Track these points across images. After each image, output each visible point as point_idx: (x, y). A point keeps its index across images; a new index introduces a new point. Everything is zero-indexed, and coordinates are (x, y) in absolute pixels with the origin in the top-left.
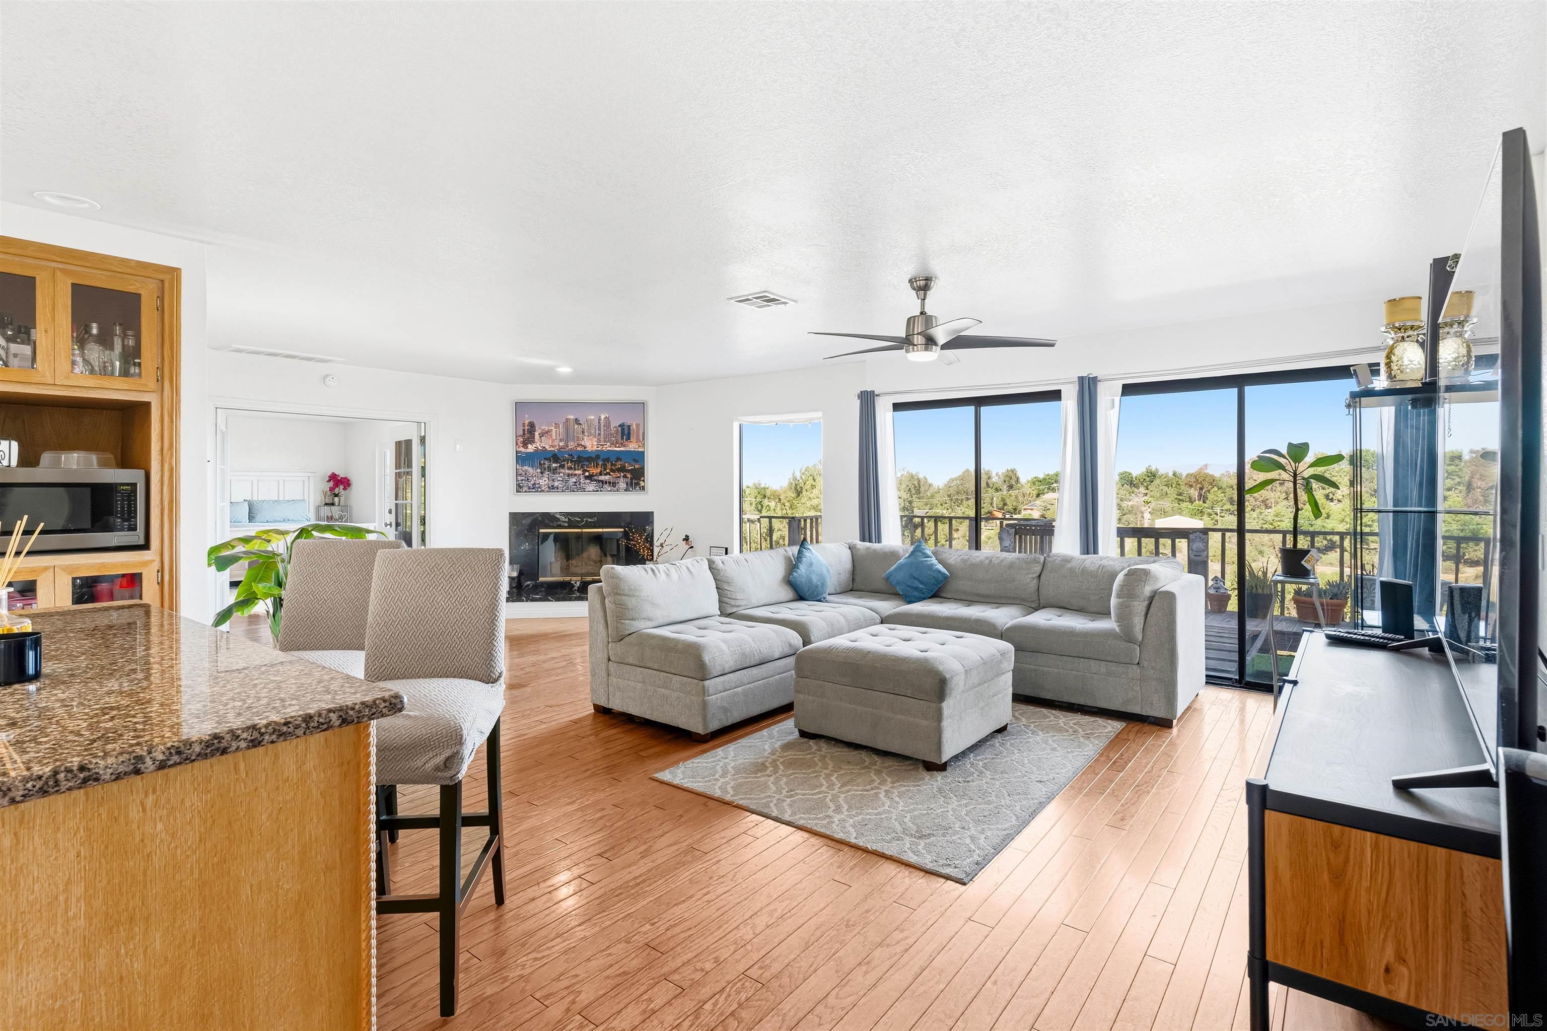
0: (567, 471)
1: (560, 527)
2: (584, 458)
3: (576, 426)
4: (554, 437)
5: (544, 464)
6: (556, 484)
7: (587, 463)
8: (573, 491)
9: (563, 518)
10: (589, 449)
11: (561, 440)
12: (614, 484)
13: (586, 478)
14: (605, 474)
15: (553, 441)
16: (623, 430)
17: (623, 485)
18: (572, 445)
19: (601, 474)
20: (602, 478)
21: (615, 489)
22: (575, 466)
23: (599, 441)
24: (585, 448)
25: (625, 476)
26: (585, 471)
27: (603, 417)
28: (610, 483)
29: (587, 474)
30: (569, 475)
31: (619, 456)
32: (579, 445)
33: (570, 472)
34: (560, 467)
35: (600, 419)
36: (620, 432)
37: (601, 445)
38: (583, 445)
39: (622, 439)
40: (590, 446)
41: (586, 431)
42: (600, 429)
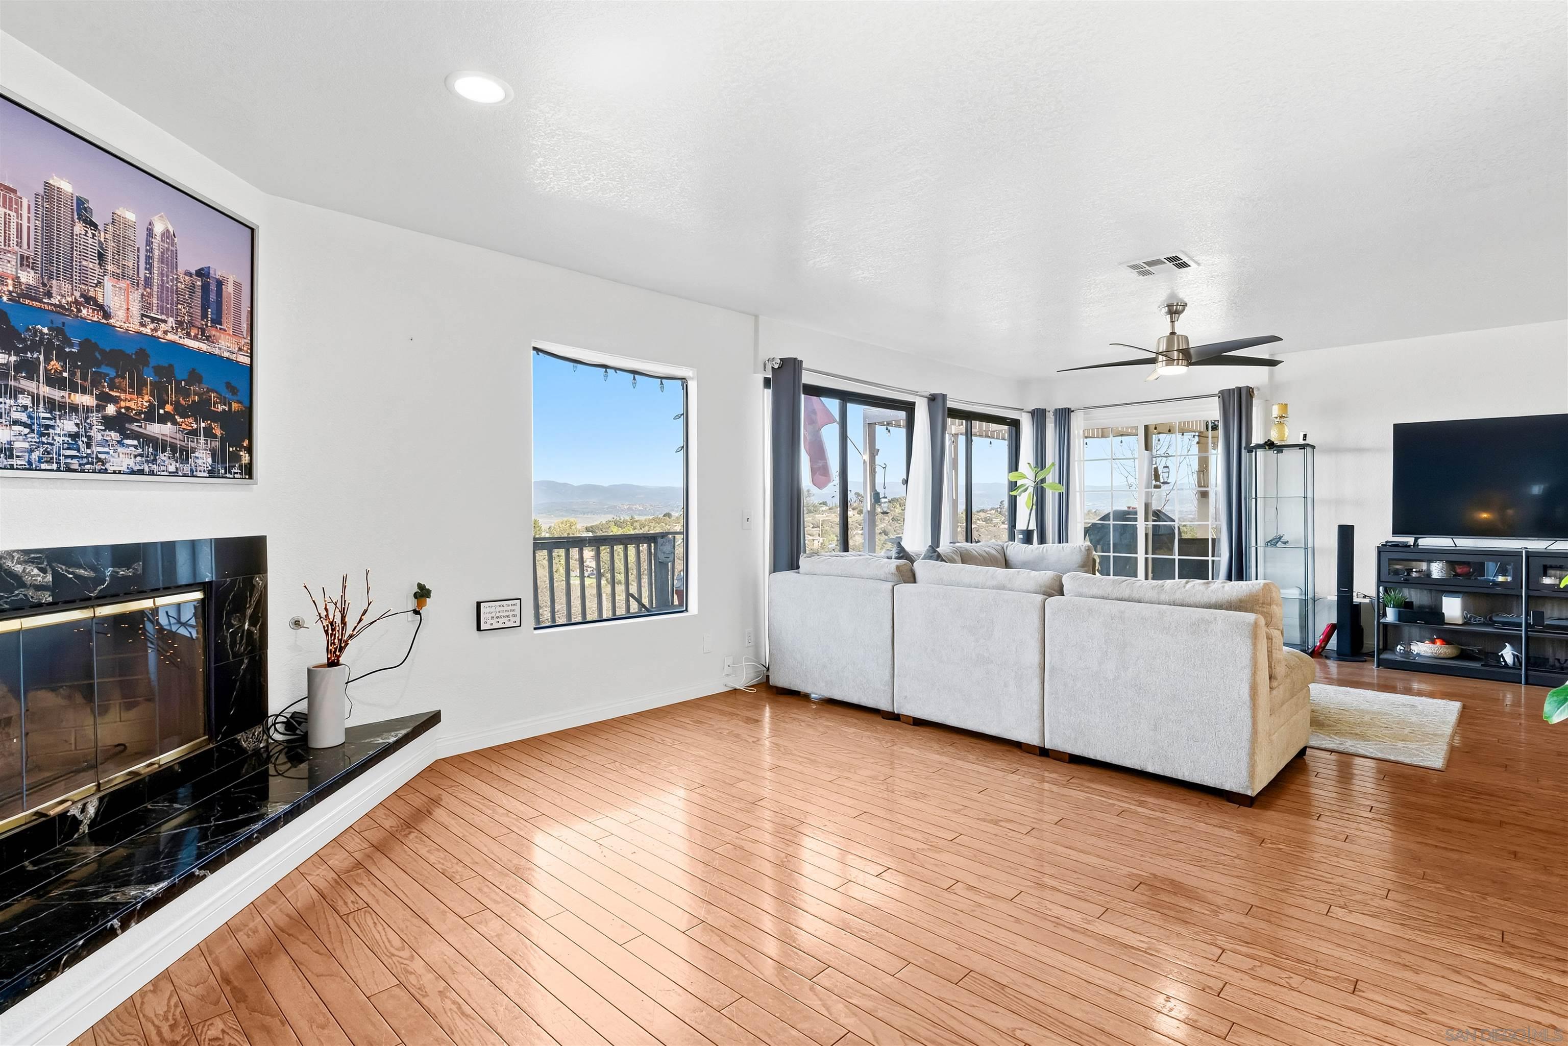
0: (46, 391)
2: (102, 352)
3: (78, 228)
7: (112, 373)
8: (68, 469)
9: (33, 575)
11: (24, 265)
12: (183, 454)
13: (109, 423)
14: (163, 420)
16: (205, 288)
17: (203, 458)
18: (63, 295)
19: (150, 416)
20: (156, 429)
21: (187, 469)
22: (69, 373)
23: (144, 302)
24: (107, 315)
25: (209, 433)
26: (104, 399)
27: (158, 229)
28: (174, 448)
29: (111, 410)
30: (51, 405)
32: (86, 300)
34: (17, 368)
35: (150, 232)
36: (199, 293)
37: (153, 320)
38: (101, 307)
39: (204, 316)
40: (121, 314)
41: (110, 256)
42: (149, 263)
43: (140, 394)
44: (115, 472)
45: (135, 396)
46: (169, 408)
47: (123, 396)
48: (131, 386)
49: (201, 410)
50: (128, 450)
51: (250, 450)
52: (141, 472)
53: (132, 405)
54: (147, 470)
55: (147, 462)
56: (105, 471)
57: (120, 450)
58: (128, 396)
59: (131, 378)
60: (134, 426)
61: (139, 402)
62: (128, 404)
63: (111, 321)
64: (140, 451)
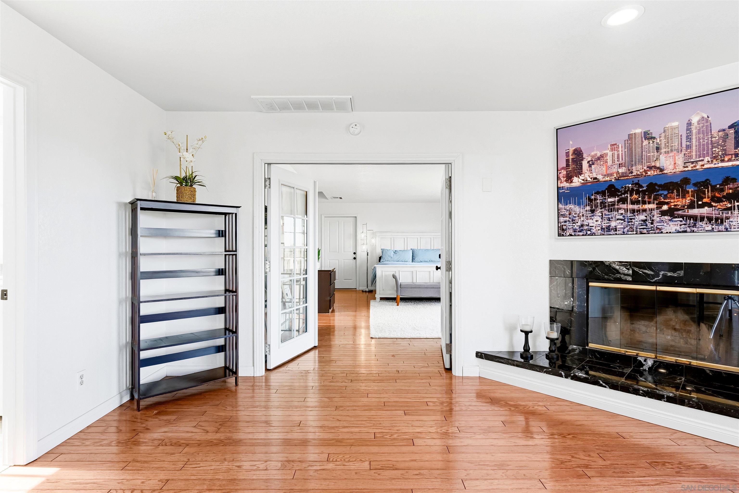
0: (630, 207)
1: (620, 281)
2: (660, 186)
3: (645, 142)
4: (610, 163)
5: (596, 199)
6: (613, 224)
7: (665, 193)
8: (641, 233)
9: (624, 270)
10: (669, 169)
11: (620, 166)
12: (718, 221)
13: (663, 213)
14: (702, 207)
15: (608, 168)
18: (638, 169)
19: (691, 206)
20: (696, 212)
21: (722, 228)
22: (643, 198)
23: (688, 157)
24: (661, 170)
26: (661, 204)
27: (696, 118)
28: (710, 219)
29: (665, 207)
30: (633, 211)
32: (650, 168)
33: (636, 207)
34: (619, 202)
35: (689, 124)
37: (692, 163)
38: (658, 168)
40: (671, 167)
41: (663, 145)
42: (689, 138)
43: (684, 197)
44: (667, 233)
45: (681, 199)
46: (706, 200)
47: (672, 201)
48: (678, 195)
50: (676, 223)
52: (685, 232)
53: (678, 203)
54: (688, 230)
55: (689, 227)
56: (662, 232)
57: (671, 223)
58: (676, 200)
59: (678, 191)
60: (680, 212)
61: (680, 202)
62: (675, 203)
63: (665, 172)
64: (684, 222)
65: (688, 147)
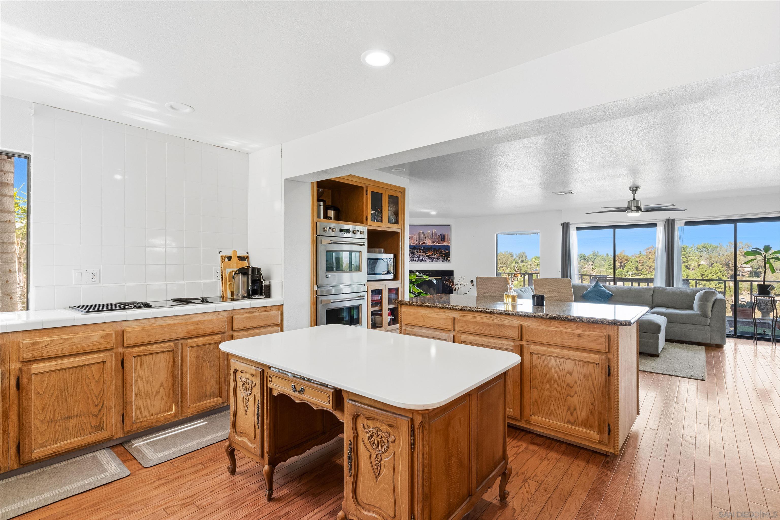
3: (423, 235)
6: (415, 259)
8: (422, 262)
10: (428, 244)
11: (417, 241)
13: (427, 256)
14: (434, 255)
15: (414, 241)
16: (441, 237)
17: (441, 259)
18: (421, 243)
19: (432, 255)
20: (433, 256)
23: (432, 241)
24: (426, 244)
25: (442, 256)
26: (426, 254)
27: (434, 231)
29: (427, 255)
30: (420, 255)
31: (440, 247)
32: (424, 243)
33: (420, 254)
35: (432, 232)
36: (440, 237)
39: (441, 240)
41: (427, 237)
42: (432, 236)
44: (427, 262)
46: (435, 253)
49: (441, 253)
51: (450, 258)
52: (431, 262)
61: (430, 253)
65: (432, 238)
